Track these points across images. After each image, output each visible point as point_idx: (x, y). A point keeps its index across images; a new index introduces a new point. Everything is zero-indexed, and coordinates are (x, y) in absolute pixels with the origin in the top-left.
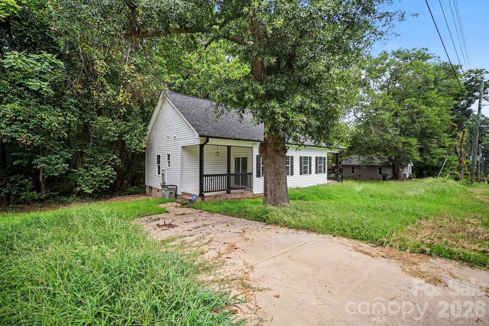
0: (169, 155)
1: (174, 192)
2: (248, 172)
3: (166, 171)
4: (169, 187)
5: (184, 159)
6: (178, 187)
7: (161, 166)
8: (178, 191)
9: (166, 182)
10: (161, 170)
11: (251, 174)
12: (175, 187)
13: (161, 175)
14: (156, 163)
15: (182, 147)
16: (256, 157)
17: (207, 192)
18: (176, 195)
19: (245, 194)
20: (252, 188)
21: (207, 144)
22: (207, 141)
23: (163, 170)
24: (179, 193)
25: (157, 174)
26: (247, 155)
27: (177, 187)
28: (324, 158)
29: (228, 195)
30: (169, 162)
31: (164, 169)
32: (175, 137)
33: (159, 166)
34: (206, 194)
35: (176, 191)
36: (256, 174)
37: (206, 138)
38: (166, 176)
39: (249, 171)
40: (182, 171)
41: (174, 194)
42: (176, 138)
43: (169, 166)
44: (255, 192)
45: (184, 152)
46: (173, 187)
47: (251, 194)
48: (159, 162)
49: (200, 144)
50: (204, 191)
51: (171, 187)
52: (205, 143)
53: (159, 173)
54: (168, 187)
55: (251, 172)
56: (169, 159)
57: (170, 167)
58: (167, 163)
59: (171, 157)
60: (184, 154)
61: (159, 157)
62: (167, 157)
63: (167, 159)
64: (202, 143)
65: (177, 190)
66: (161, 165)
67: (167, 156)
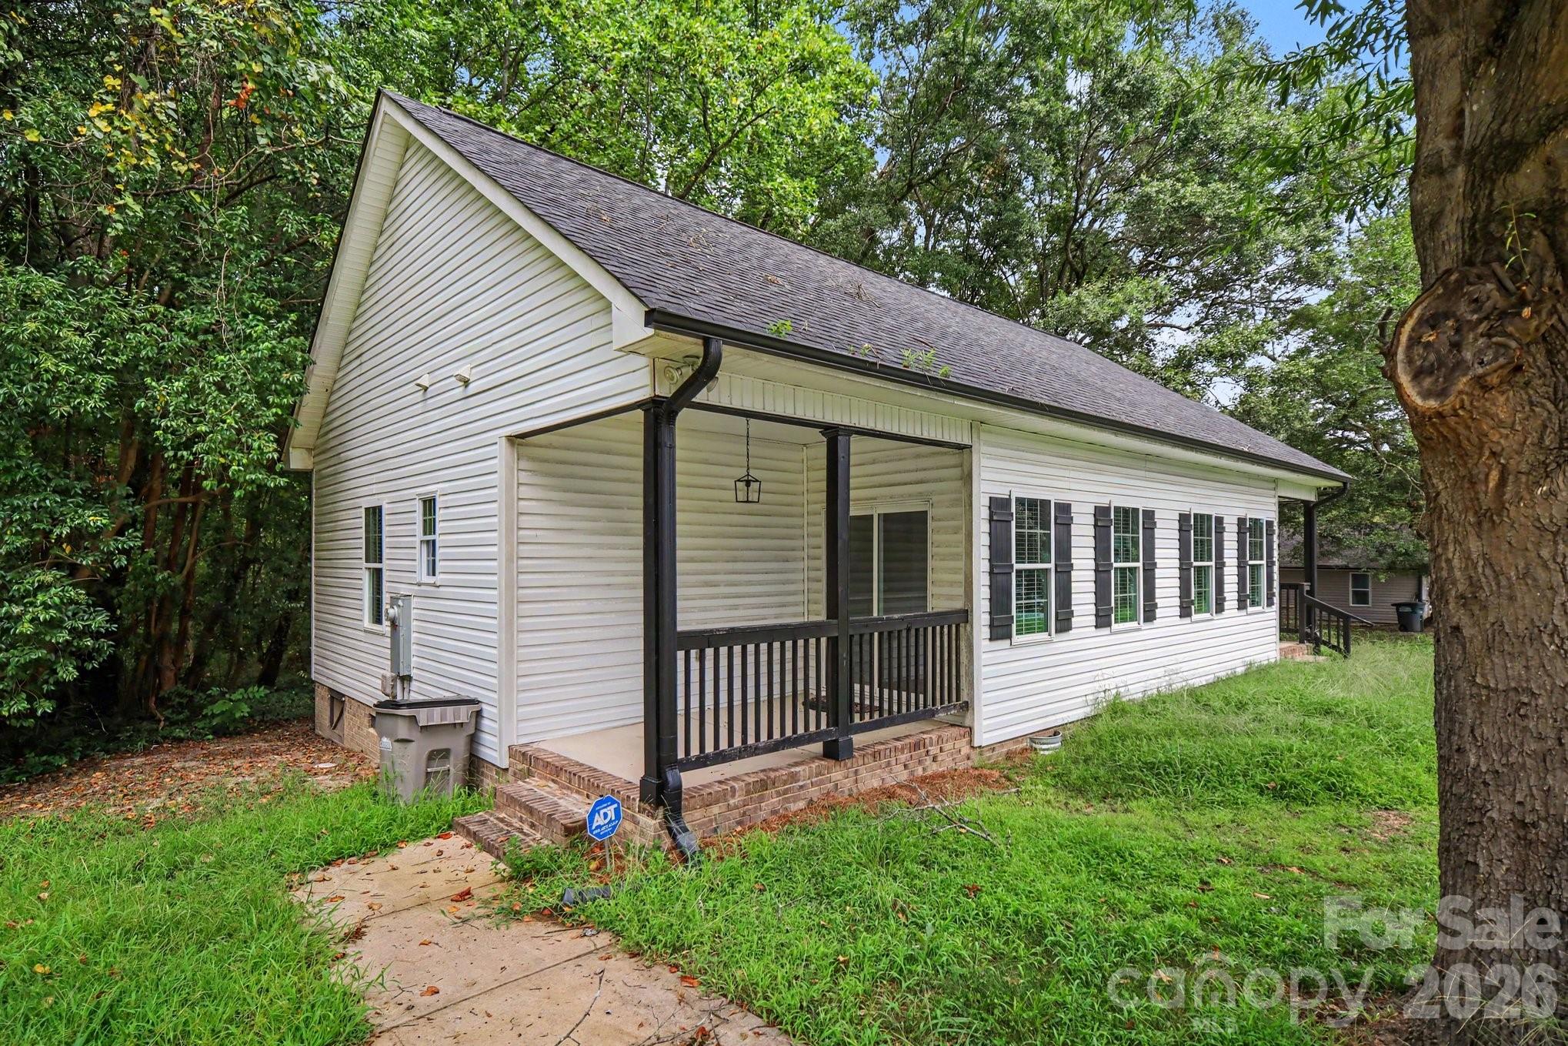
0: (429, 504)
1: (458, 745)
2: (936, 603)
3: (414, 602)
4: (423, 716)
5: (525, 521)
6: (487, 710)
7: (386, 575)
8: (486, 738)
9: (414, 673)
10: (386, 598)
11: (964, 616)
12: (464, 713)
13: (385, 627)
14: (362, 553)
15: (514, 440)
16: (985, 513)
17: (703, 761)
18: (474, 765)
19: (934, 750)
20: (966, 707)
21: (701, 397)
22: (706, 372)
23: (394, 601)
24: (494, 751)
25: (367, 623)
26: (926, 498)
27: (479, 714)
28: (1270, 524)
29: (837, 774)
30: (432, 546)
31: (404, 589)
32: (466, 383)
33: (377, 575)
34: (690, 779)
35: (473, 740)
36: (985, 619)
37: (692, 346)
38: (415, 632)
39: (940, 598)
40: (513, 600)
41: (455, 765)
42: (473, 388)
43: (433, 572)
44: (982, 738)
45: (524, 477)
46: (450, 715)
47: (966, 750)
48: (374, 550)
49: (644, 394)
50: (681, 755)
51: (436, 716)
52: (685, 394)
53: (377, 619)
54: (413, 719)
55: (959, 605)
56: (429, 527)
57: (439, 578)
58: (422, 555)
59: (440, 514)
60: (525, 492)
61: (374, 515)
62: (418, 517)
63: (419, 528)
64: (666, 391)
65: (478, 729)
66: (385, 565)
67: (419, 506)
